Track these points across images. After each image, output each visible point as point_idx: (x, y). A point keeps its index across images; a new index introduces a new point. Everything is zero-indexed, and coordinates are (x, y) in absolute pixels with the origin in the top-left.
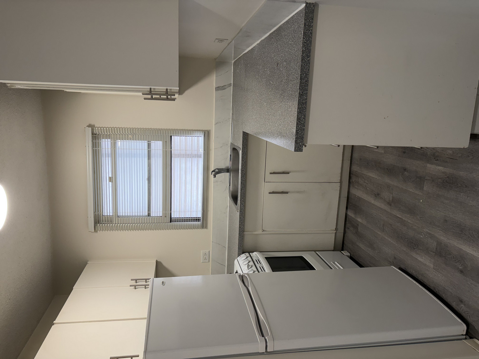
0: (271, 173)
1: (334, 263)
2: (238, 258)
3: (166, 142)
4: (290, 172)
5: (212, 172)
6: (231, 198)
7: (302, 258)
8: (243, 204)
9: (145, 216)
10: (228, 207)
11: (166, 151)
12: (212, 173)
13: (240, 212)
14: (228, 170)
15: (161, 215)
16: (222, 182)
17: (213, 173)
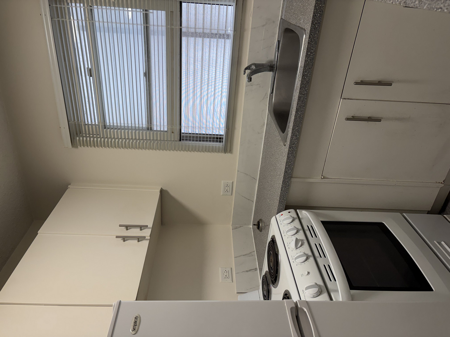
0: (357, 83)
1: (440, 243)
2: (277, 216)
3: (172, 12)
4: (393, 82)
5: (246, 69)
6: (272, 113)
7: (381, 226)
8: (296, 136)
9: (143, 129)
10: (264, 125)
11: (172, 30)
12: (245, 72)
13: (290, 148)
14: (271, 67)
15: (166, 129)
16: (260, 87)
17: (248, 71)
